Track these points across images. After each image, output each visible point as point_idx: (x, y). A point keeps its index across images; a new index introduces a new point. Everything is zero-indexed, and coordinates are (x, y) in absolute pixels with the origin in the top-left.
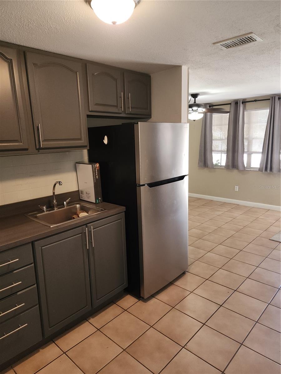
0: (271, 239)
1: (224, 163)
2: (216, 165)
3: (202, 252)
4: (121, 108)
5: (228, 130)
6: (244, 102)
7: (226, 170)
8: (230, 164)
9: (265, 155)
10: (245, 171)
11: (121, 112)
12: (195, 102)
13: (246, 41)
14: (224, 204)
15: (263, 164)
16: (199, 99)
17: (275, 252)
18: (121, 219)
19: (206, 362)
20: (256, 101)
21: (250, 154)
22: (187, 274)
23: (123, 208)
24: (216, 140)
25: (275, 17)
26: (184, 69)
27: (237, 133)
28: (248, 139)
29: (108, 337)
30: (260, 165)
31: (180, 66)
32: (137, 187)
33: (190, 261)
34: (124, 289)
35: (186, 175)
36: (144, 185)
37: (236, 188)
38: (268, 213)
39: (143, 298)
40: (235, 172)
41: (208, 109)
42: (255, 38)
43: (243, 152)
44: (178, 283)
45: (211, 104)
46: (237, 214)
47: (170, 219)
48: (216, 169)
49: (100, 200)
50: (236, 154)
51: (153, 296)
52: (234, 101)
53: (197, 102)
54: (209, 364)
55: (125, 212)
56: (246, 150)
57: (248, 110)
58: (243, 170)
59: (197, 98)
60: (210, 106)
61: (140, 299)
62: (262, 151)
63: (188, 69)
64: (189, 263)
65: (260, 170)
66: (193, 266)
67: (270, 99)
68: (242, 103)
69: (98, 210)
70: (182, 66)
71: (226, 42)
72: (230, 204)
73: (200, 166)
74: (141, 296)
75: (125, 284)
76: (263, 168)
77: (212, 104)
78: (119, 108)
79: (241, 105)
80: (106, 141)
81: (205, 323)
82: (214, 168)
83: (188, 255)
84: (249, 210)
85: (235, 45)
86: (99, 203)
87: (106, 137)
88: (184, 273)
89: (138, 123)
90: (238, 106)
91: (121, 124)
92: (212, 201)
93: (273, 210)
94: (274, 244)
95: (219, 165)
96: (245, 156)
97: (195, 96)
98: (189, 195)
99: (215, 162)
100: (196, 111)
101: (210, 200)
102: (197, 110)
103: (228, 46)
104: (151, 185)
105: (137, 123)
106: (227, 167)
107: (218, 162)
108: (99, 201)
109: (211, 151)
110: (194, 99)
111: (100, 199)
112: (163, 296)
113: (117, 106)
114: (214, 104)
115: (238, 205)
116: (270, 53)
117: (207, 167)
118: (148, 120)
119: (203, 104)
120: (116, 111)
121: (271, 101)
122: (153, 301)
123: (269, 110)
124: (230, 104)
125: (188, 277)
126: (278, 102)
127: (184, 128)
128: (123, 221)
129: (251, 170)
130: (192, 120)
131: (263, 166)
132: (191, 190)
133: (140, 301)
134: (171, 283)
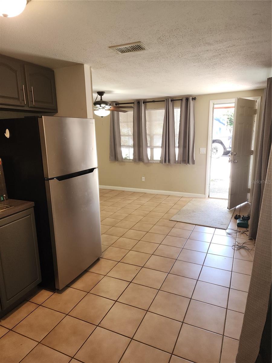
0: (170, 219)
1: (131, 157)
2: (126, 159)
3: (115, 238)
4: (23, 101)
5: (133, 127)
6: (145, 102)
7: (133, 163)
8: (137, 157)
9: (164, 148)
10: (149, 163)
11: (23, 104)
12: (101, 99)
13: (137, 49)
14: (134, 193)
15: (163, 157)
16: (105, 97)
17: (174, 230)
18: (30, 215)
19: (117, 333)
20: (154, 101)
21: (152, 149)
22: (102, 260)
23: (32, 204)
24: (125, 135)
25: (156, 31)
26: (87, 67)
27: (141, 129)
28: (150, 135)
29: (22, 335)
30: (161, 158)
31: (82, 64)
32: (45, 181)
33: (103, 247)
34: (38, 285)
35: (95, 168)
36: (53, 179)
37: (143, 178)
38: (169, 198)
39: (58, 290)
40: (141, 163)
41: (114, 107)
42: (143, 47)
43: (147, 146)
44: (92, 270)
45: (117, 102)
46: (144, 201)
47: (82, 210)
48: (126, 163)
49: (6, 197)
50: (141, 149)
51: (68, 286)
52: (136, 101)
53: (103, 100)
54: (120, 334)
55: (34, 207)
56: (148, 145)
57: (149, 110)
58: (147, 162)
59: (103, 95)
60: (116, 104)
61: (56, 291)
62: (161, 145)
63: (90, 67)
64: (103, 250)
65: (161, 162)
66: (106, 252)
67: (164, 101)
68: (143, 103)
69: (3, 208)
70: (84, 64)
71: (120, 47)
72: (139, 193)
73: (111, 160)
74: (56, 288)
75: (39, 280)
76: (163, 160)
77: (119, 102)
78: (21, 101)
79: (143, 104)
80: (7, 134)
81: (117, 300)
82: (124, 161)
83: (102, 243)
84: (155, 197)
85: (128, 50)
86: (4, 200)
87: (7, 131)
88: (98, 260)
89: (42, 117)
90: (140, 105)
91: (24, 117)
92: (123, 191)
93: (172, 196)
94: (173, 224)
95: (128, 158)
96: (149, 150)
97: (101, 93)
98: (99, 187)
99: (124, 156)
100: (103, 108)
101: (121, 191)
102: (105, 107)
103: (123, 51)
104: (60, 178)
105: (40, 116)
106: (134, 160)
107: (127, 156)
108: (3, 198)
109: (120, 146)
110: (100, 96)
111: (4, 195)
112: (79, 284)
113: (18, 99)
114: (120, 103)
115: (145, 193)
116: (158, 61)
117: (118, 161)
118: (55, 114)
119: (109, 102)
120: (18, 104)
121: (166, 103)
122: (69, 290)
123: (164, 110)
124: (134, 103)
125: (102, 262)
126: (170, 103)
127: (90, 123)
128: (32, 217)
129: (153, 163)
130: (100, 116)
131: (163, 158)
132: (101, 182)
133: (56, 294)
134: (86, 271)
